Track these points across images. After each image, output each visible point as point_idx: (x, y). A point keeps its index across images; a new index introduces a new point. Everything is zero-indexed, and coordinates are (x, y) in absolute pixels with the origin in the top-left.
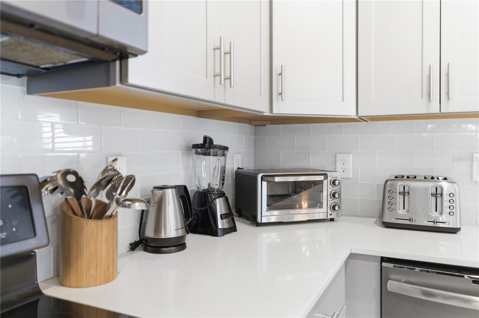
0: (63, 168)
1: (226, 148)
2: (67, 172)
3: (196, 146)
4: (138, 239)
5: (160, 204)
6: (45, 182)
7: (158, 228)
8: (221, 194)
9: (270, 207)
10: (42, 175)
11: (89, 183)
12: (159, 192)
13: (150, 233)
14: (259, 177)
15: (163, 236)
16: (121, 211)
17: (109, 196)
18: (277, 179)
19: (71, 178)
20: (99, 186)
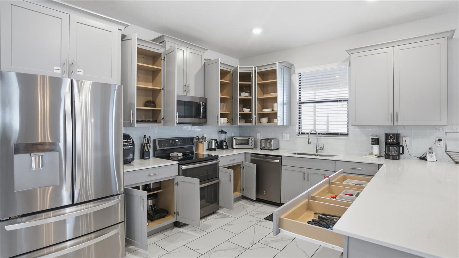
0: (197, 136)
1: (226, 132)
2: (197, 137)
3: (220, 132)
4: (208, 149)
5: (212, 142)
6: (195, 138)
7: (211, 147)
8: (225, 141)
9: (236, 145)
10: (194, 137)
11: (200, 138)
12: (211, 141)
13: (210, 147)
14: (234, 138)
15: (212, 148)
16: (204, 142)
17: (203, 140)
18: (237, 139)
19: (198, 137)
20: (201, 139)
